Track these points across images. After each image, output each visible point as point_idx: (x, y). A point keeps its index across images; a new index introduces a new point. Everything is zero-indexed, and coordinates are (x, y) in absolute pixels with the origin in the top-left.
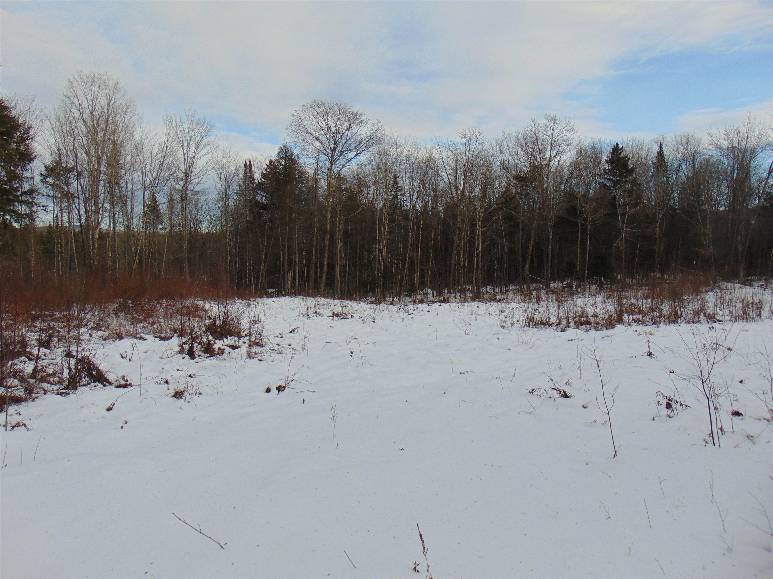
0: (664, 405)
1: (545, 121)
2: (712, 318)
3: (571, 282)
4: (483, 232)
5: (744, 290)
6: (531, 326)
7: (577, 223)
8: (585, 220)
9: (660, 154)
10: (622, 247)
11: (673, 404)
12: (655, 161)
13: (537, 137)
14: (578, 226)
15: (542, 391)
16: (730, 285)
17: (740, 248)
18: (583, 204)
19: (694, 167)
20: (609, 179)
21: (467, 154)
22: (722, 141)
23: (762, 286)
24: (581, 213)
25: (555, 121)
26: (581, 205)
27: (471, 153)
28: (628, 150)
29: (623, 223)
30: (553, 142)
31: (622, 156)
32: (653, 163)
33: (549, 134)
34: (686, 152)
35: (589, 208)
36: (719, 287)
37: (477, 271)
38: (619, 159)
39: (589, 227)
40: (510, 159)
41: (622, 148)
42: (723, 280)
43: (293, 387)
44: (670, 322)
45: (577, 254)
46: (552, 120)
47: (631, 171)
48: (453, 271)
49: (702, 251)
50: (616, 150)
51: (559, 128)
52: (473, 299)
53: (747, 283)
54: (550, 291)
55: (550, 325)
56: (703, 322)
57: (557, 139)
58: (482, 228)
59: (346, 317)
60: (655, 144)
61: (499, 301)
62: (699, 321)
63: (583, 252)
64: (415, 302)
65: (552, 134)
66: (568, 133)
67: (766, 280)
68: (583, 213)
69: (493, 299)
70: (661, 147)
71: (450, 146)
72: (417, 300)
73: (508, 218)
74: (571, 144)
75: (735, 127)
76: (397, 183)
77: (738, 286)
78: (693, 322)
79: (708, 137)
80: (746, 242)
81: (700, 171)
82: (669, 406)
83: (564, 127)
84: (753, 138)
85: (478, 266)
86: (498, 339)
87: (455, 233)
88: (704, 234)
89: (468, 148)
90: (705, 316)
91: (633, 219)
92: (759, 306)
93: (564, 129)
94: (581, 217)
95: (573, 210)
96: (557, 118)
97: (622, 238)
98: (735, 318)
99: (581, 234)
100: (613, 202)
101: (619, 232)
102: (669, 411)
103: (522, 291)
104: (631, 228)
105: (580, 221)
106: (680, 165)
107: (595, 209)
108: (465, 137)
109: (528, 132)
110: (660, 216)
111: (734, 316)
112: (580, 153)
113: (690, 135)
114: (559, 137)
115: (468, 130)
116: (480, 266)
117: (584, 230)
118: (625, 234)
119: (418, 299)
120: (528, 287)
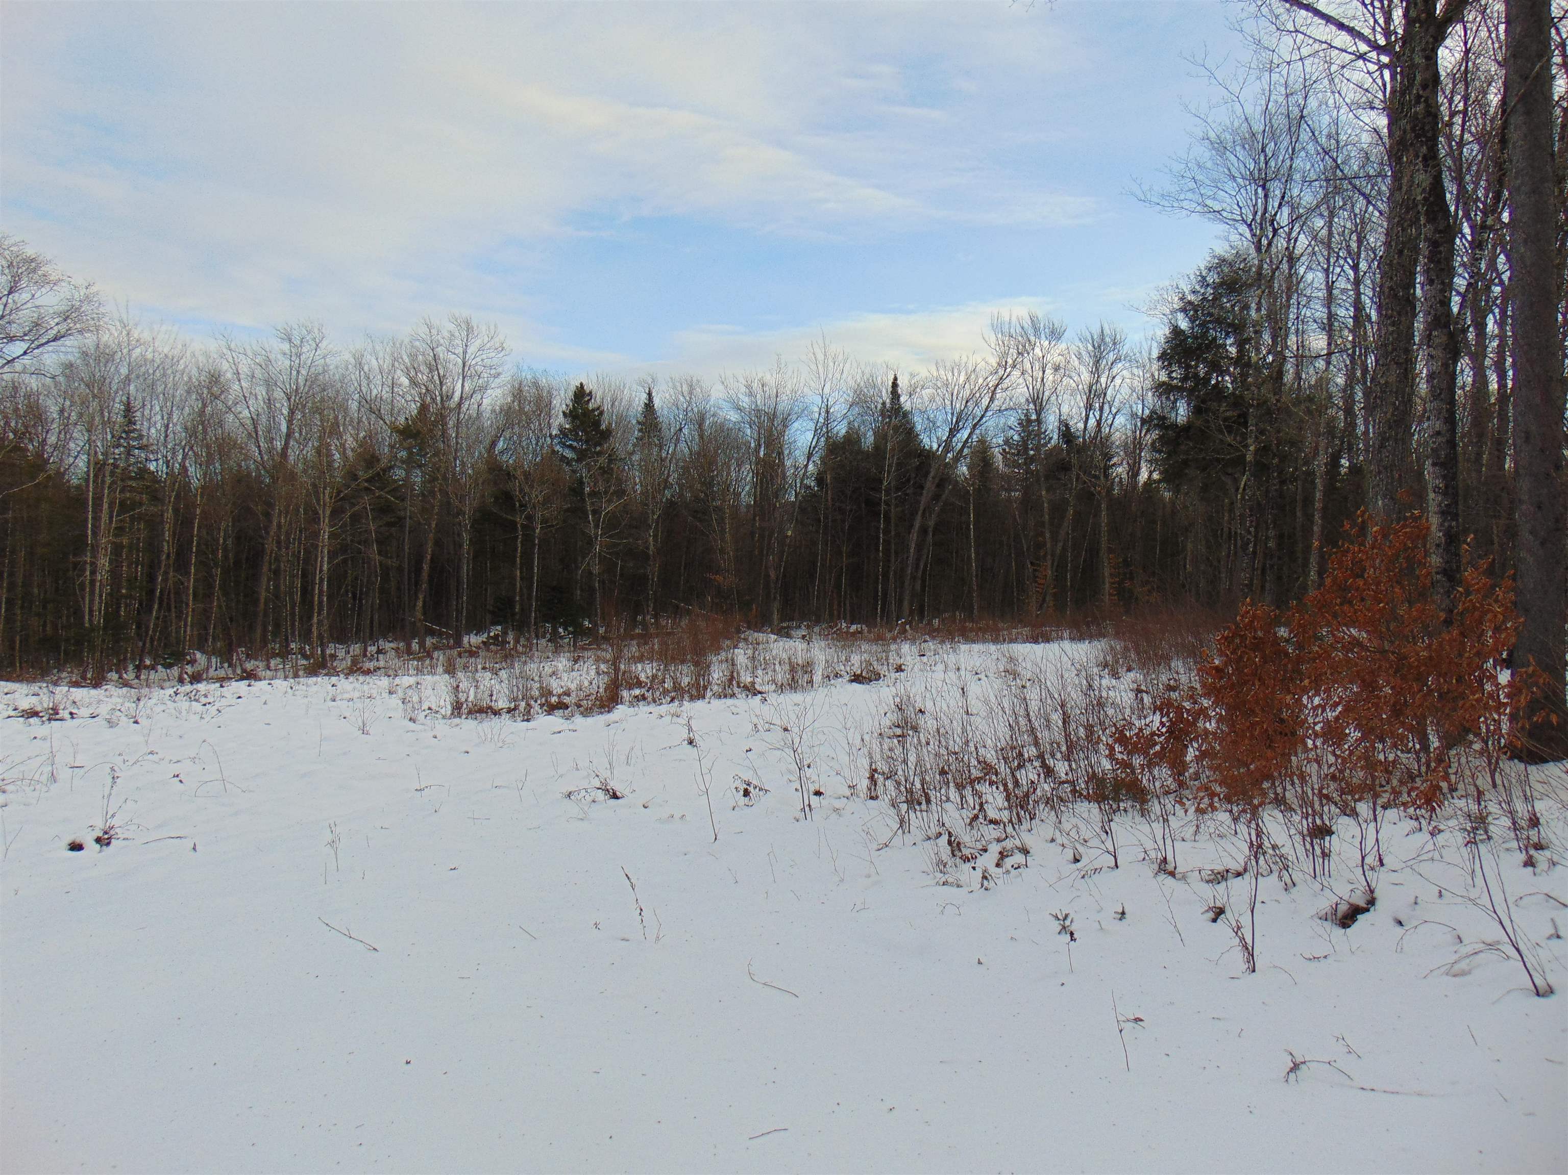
0: (742, 793)
1: (452, 327)
2: (751, 690)
3: (505, 633)
4: (332, 535)
5: (781, 643)
6: (464, 716)
7: (514, 524)
8: (530, 518)
9: (649, 406)
10: (596, 570)
11: (751, 789)
12: (641, 419)
13: (435, 355)
14: (516, 529)
15: (583, 793)
16: (761, 636)
17: (772, 574)
18: (527, 489)
19: (701, 437)
20: (570, 446)
21: (294, 373)
22: (741, 396)
23: (804, 637)
24: (521, 506)
25: (469, 329)
26: (521, 490)
27: (304, 372)
28: (600, 397)
29: (597, 526)
30: (466, 369)
31: (591, 406)
32: (639, 423)
33: (460, 350)
34: (690, 408)
35: (537, 496)
36: (746, 640)
37: (319, 614)
38: (587, 413)
39: (537, 531)
40: (384, 392)
41: (591, 392)
42: (749, 628)
43: (126, 836)
44: (692, 698)
45: (515, 580)
46: (463, 326)
47: (606, 435)
48: (261, 614)
49: (719, 578)
50: (581, 394)
51: (478, 343)
52: (312, 671)
53: (784, 633)
54: (465, 652)
55: (497, 713)
56: (740, 696)
57: (474, 362)
58: (331, 526)
59: (58, 717)
60: (641, 389)
61: (368, 672)
62: (733, 695)
63: (527, 579)
64: (181, 681)
65: (465, 352)
66: (494, 354)
67: (808, 627)
68: (525, 506)
69: (355, 669)
70: (650, 394)
71: (256, 354)
72: (186, 676)
73: (383, 509)
74: (499, 374)
75: (760, 376)
76: (131, 422)
77: (773, 637)
78: (725, 696)
79: (721, 387)
80: (781, 566)
81: (710, 441)
82: (746, 793)
83: (485, 342)
84: (784, 397)
85: (321, 602)
86: (435, 737)
87: (267, 533)
88: (722, 551)
89: (297, 361)
90: (739, 687)
91: (612, 523)
92: (808, 667)
93: (488, 345)
94: (522, 512)
95: (506, 499)
96: (474, 323)
97: (595, 554)
98: (781, 688)
99: (522, 544)
100: (577, 489)
101: (590, 542)
102: (747, 799)
103: (409, 652)
104: (610, 537)
105: (520, 520)
106: (681, 430)
107: (547, 500)
108: (290, 341)
109: (417, 343)
110: (655, 517)
111: (780, 683)
112: (518, 393)
113: (694, 379)
114: (478, 359)
115: (296, 327)
116: (325, 603)
117: (528, 538)
118: (601, 546)
119: (186, 673)
120: (422, 644)
